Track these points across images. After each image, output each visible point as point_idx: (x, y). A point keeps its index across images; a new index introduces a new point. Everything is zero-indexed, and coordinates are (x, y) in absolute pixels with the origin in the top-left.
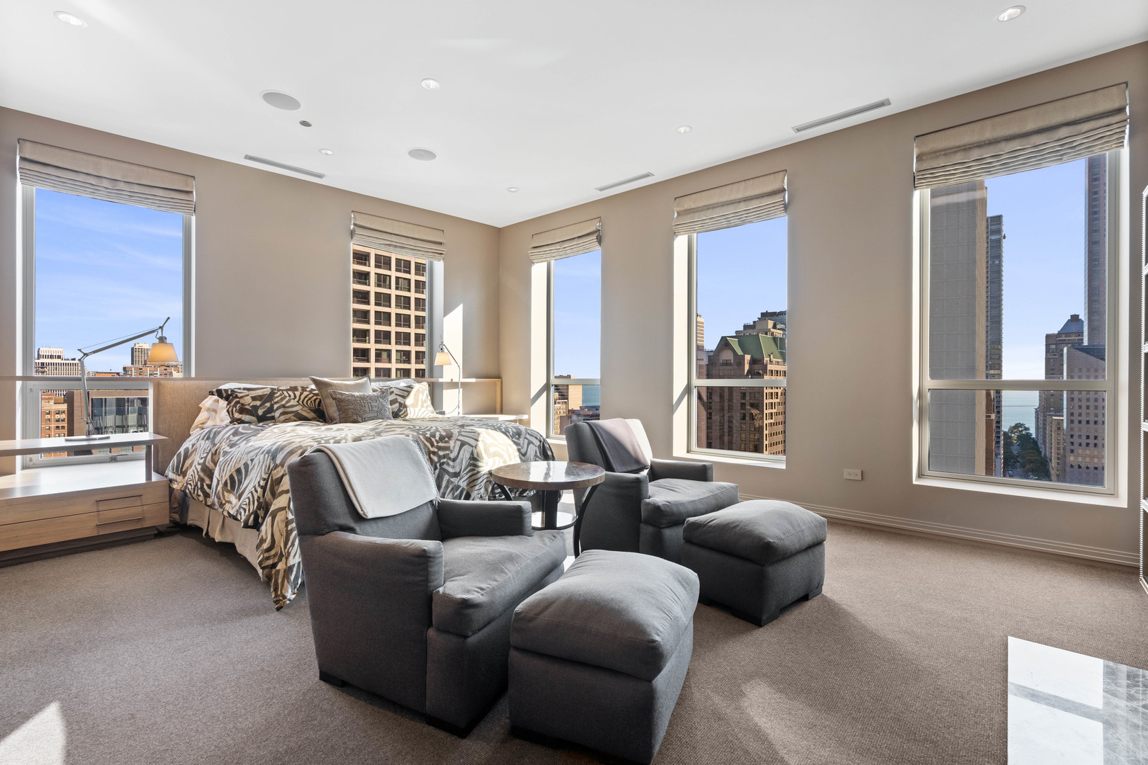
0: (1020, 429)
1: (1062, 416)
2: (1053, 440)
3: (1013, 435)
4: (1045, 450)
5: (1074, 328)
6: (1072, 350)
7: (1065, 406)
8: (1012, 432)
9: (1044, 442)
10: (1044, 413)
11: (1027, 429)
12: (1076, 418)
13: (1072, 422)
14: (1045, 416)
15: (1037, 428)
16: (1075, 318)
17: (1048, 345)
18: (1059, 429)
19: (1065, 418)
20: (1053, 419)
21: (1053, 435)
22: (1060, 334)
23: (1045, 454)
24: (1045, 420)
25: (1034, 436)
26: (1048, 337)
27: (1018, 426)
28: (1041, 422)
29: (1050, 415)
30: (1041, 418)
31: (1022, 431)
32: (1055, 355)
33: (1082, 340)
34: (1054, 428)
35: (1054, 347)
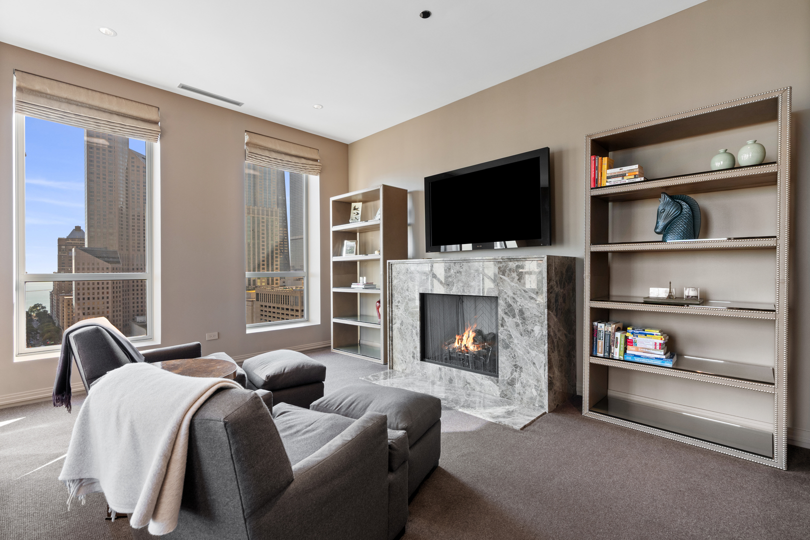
0: (38, 308)
1: (72, 296)
2: (65, 313)
3: (32, 314)
4: (59, 321)
5: (77, 235)
6: (78, 250)
7: (74, 289)
8: (31, 311)
9: (58, 316)
10: (57, 294)
11: (45, 307)
12: (81, 297)
13: (79, 299)
14: (58, 297)
15: (52, 306)
16: (78, 229)
17: (59, 246)
18: (69, 305)
19: (73, 297)
20: (64, 299)
21: (65, 310)
22: (68, 238)
23: (59, 324)
24: (58, 300)
25: (49, 312)
26: (60, 240)
27: (36, 306)
28: (55, 301)
29: (61, 296)
30: (55, 298)
31: (40, 309)
32: (65, 253)
33: (84, 243)
34: (65, 304)
35: (64, 247)
